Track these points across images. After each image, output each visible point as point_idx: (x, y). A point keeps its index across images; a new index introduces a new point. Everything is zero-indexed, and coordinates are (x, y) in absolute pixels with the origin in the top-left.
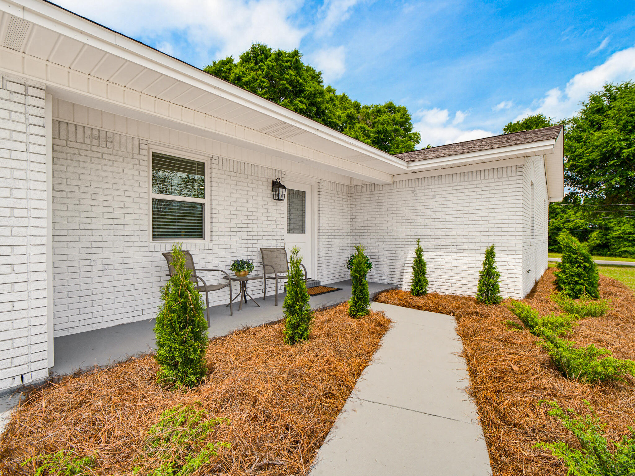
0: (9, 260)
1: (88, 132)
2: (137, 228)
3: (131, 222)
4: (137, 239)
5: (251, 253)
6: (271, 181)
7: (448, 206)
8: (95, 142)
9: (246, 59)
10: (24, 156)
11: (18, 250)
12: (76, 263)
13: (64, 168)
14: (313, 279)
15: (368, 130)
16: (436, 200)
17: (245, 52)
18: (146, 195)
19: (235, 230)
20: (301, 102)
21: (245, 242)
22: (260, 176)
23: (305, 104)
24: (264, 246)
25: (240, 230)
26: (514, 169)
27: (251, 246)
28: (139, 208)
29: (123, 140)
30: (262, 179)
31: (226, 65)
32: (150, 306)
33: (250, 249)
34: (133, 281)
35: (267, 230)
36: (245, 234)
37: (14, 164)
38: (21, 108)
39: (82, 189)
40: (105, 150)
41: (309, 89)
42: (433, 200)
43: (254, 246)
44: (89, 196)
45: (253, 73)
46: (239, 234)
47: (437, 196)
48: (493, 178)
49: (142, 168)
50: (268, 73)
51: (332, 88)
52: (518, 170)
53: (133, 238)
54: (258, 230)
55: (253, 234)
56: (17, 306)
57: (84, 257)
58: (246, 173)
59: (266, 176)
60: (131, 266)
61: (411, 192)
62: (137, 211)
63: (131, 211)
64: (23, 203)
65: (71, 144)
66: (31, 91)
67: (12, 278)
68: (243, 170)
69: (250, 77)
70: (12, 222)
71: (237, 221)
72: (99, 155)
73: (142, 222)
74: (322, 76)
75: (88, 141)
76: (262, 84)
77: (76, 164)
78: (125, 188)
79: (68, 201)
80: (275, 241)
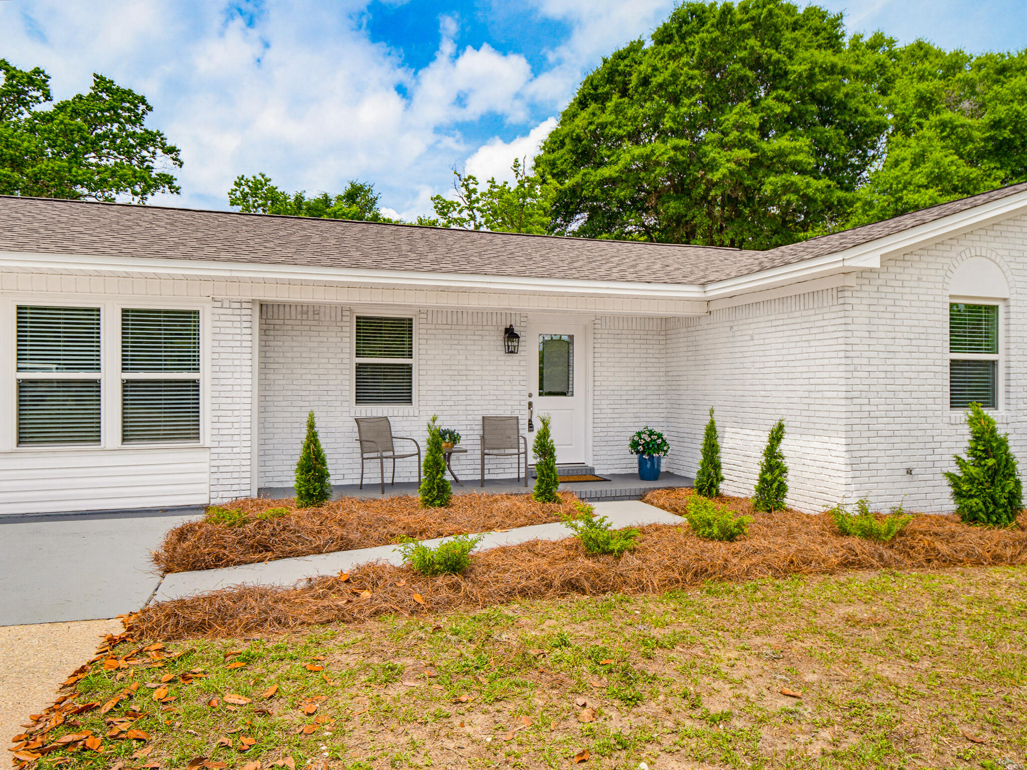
0: (231, 419)
1: (299, 309)
2: (339, 393)
3: (333, 388)
4: (339, 404)
5: (472, 422)
6: (503, 329)
7: (767, 353)
8: (305, 317)
9: (664, 37)
10: (239, 350)
11: (236, 413)
12: (289, 425)
13: (281, 344)
14: (587, 464)
15: (962, 126)
16: (756, 342)
17: (661, 25)
18: (347, 361)
19: (449, 393)
20: (779, 99)
21: (464, 408)
22: (485, 323)
23: (788, 102)
24: (492, 413)
25: (456, 393)
26: (835, 291)
27: (471, 412)
28: (342, 374)
29: (328, 311)
30: (488, 328)
31: (624, 58)
32: (351, 471)
33: (470, 417)
34: (336, 445)
35: (497, 393)
36: (463, 398)
37: (234, 356)
38: (238, 318)
39: (295, 360)
40: (313, 323)
41: (795, 68)
42: (751, 343)
43: (476, 413)
44: (299, 366)
45: (672, 66)
46: (454, 398)
47: (756, 337)
48: (813, 308)
49: (344, 334)
50: (701, 58)
51: (887, 36)
52: (840, 294)
53: (336, 404)
54: (482, 393)
55: (474, 397)
56: (235, 450)
57: (295, 420)
58: (465, 323)
59: (494, 323)
60: (333, 430)
61: (728, 329)
62: (339, 377)
63: (334, 377)
64: (238, 382)
65: (287, 322)
66: (244, 305)
67: (232, 432)
68: (460, 320)
69: (666, 74)
70: (233, 394)
71: (452, 383)
72: (308, 328)
73: (343, 388)
74: (845, 21)
75: (299, 317)
76: (689, 83)
77: (290, 338)
78: (329, 355)
79: (284, 371)
80: (510, 407)
